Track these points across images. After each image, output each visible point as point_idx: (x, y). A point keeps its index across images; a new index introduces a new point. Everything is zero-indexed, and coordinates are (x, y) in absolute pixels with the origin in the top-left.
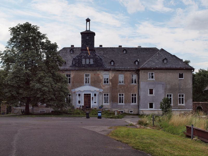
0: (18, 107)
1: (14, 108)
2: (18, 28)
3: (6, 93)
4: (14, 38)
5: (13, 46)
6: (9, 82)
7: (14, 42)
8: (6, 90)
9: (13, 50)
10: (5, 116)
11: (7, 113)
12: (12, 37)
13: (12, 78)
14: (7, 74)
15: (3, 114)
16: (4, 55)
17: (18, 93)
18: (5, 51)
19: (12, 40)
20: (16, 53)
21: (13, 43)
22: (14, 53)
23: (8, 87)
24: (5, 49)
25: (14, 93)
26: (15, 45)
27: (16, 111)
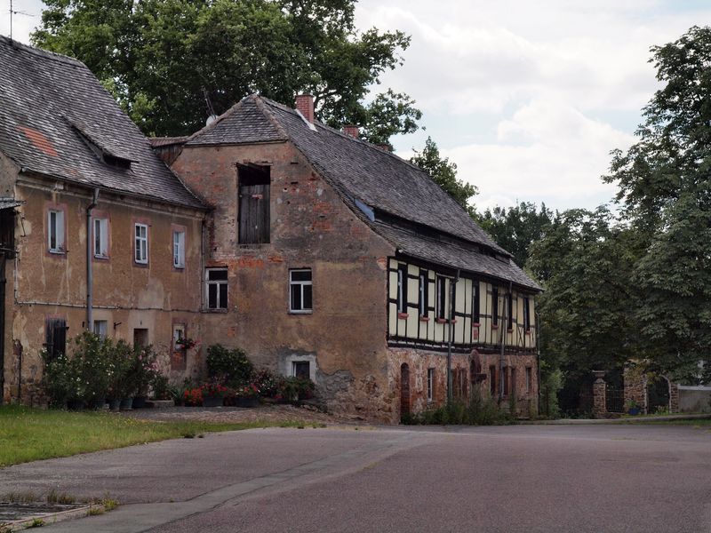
0: (697, 382)
1: (680, 387)
2: (689, 46)
3: (645, 323)
4: (671, 90)
5: (666, 123)
6: (655, 279)
7: (674, 107)
8: (645, 312)
9: (668, 144)
10: (644, 422)
11: (651, 410)
12: (663, 85)
13: (669, 262)
14: (644, 246)
15: (636, 411)
16: (631, 165)
17: (695, 325)
18: (635, 149)
19: (662, 100)
20: (682, 153)
21: (668, 112)
22: (673, 154)
23: (653, 298)
24: (637, 140)
25: (680, 326)
26: (678, 121)
27: (688, 403)
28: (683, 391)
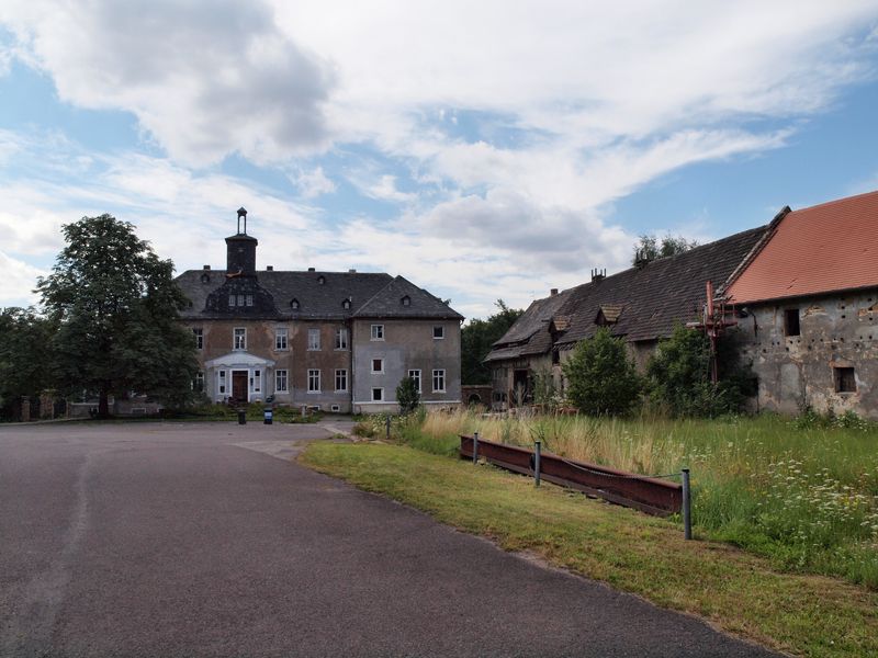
0: (82, 401)
1: (73, 404)
2: (84, 226)
3: (54, 370)
4: (73, 247)
5: (70, 265)
6: (61, 346)
7: (74, 257)
8: (55, 364)
9: (70, 275)
10: (52, 423)
11: (55, 417)
12: (69, 244)
13: (69, 338)
14: (55, 328)
15: (45, 418)
16: (49, 285)
17: (82, 371)
18: (52, 277)
19: (68, 253)
20: (78, 280)
21: (71, 259)
22: (73, 281)
23: (59, 357)
24: (53, 272)
25: (74, 371)
26: (77, 264)
27: (77, 412)
28: (74, 406)
